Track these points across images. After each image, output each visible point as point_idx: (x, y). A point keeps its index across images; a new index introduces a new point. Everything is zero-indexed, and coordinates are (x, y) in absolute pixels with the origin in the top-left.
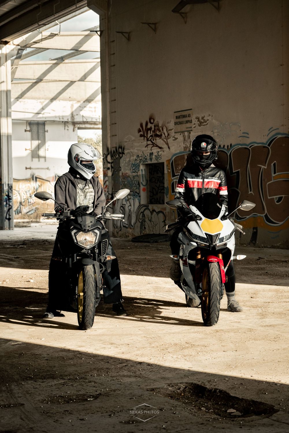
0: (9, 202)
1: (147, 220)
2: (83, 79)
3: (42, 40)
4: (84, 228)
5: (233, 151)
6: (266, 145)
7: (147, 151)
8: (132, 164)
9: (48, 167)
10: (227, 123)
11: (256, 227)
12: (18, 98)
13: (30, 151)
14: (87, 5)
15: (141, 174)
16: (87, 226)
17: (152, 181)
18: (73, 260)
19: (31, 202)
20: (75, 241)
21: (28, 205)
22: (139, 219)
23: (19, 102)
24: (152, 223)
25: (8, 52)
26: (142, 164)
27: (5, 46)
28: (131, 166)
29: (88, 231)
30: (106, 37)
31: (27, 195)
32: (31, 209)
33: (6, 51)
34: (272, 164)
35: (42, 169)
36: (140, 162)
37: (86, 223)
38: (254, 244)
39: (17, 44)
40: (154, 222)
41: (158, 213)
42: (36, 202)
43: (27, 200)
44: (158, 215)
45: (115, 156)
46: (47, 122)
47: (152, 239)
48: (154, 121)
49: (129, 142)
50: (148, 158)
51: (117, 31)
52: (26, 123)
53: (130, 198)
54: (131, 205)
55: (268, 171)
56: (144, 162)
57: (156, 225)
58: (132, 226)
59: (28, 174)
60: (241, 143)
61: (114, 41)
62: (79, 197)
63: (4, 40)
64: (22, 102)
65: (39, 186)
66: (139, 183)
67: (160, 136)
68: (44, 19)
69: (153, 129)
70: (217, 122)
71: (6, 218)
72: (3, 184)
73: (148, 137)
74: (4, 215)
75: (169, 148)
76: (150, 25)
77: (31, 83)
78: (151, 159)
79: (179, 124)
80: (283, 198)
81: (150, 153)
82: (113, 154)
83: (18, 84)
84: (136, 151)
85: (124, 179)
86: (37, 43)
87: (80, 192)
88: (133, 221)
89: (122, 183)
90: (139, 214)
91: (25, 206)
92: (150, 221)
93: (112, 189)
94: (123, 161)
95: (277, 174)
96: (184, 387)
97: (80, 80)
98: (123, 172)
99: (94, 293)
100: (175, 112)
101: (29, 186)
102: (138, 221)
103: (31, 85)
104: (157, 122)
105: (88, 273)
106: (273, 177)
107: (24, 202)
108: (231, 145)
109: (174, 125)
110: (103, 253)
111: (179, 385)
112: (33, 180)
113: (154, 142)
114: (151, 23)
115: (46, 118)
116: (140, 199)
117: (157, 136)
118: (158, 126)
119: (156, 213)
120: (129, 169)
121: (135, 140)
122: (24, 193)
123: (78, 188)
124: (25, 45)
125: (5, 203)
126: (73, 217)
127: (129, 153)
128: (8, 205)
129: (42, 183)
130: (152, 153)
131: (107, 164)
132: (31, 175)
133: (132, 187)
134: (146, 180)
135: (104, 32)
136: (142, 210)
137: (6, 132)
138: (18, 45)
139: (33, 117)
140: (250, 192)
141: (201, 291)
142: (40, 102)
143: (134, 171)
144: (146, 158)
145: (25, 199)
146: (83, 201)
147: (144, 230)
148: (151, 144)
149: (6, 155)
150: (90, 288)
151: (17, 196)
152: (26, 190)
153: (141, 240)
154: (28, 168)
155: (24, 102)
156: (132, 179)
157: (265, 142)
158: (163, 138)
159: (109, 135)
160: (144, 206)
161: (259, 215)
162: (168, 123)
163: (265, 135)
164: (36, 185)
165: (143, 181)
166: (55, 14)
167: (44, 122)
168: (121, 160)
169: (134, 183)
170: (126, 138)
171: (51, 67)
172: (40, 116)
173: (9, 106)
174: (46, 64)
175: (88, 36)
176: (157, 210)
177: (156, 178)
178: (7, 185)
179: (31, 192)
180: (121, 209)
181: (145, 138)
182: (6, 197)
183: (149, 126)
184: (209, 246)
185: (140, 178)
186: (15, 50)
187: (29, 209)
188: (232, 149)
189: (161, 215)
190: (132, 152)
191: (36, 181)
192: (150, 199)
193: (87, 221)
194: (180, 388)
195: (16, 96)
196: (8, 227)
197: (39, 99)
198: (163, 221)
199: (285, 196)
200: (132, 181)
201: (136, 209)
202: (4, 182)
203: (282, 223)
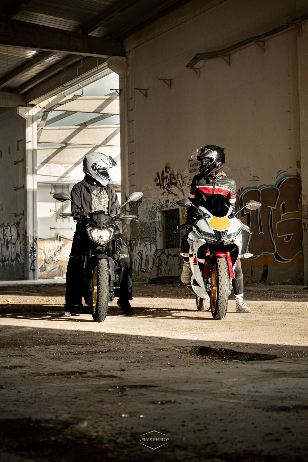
0: (34, 254)
1: (163, 264)
2: (104, 143)
3: (66, 102)
4: (99, 225)
5: (244, 194)
6: (275, 187)
7: (163, 199)
8: (149, 211)
9: (71, 228)
10: (238, 168)
11: (266, 265)
12: (44, 163)
13: (55, 212)
14: (107, 67)
15: (157, 220)
16: (102, 224)
17: (168, 228)
18: (88, 256)
19: (55, 260)
20: (91, 238)
21: (52, 263)
22: (155, 263)
23: (45, 167)
24: (168, 266)
25: (34, 114)
26: (158, 211)
27: (32, 109)
28: (149, 213)
29: (103, 228)
30: (125, 95)
31: (51, 253)
32: (55, 267)
33: (33, 113)
34: (281, 205)
35: (66, 229)
36: (157, 209)
37: (101, 220)
38: (265, 281)
39: (43, 106)
40: (170, 265)
41: (174, 256)
42: (60, 260)
43: (52, 258)
44: (173, 259)
45: (134, 204)
46: (71, 185)
47: (168, 280)
48: (169, 170)
49: (146, 191)
50: (164, 206)
51: (135, 88)
52: (51, 186)
53: (147, 244)
54: (148, 251)
55: (277, 212)
56: (160, 209)
57: (172, 268)
58: (149, 270)
59: (52, 234)
60: (252, 186)
61: (132, 98)
62: (94, 202)
63: (31, 103)
64: (47, 166)
65: (63, 245)
66: (155, 229)
67: (175, 184)
68: (68, 81)
69: (169, 178)
70: (229, 168)
71: (31, 269)
72: (29, 237)
73: (164, 185)
74: (29, 265)
75: (184, 194)
76: (166, 81)
77: (56, 149)
78: (167, 206)
79: (193, 172)
80: (292, 236)
81: (166, 200)
82: (131, 203)
83: (44, 150)
84: (153, 199)
85: (141, 226)
86: (61, 105)
87: (94, 197)
88: (150, 265)
89: (139, 230)
90: (156, 258)
91: (49, 264)
92: (166, 264)
93: (131, 236)
94: (140, 209)
95: (285, 214)
96: (191, 349)
97: (102, 144)
98: (141, 219)
99: (107, 284)
100: (189, 161)
101: (53, 245)
102: (154, 266)
103: (56, 151)
104: (173, 170)
105: (102, 266)
106: (282, 217)
107: (48, 260)
108: (242, 188)
109: (188, 173)
110: (117, 251)
111: (186, 347)
112: (57, 239)
113: (169, 190)
114: (167, 79)
115: (69, 182)
116: (157, 245)
117: (172, 183)
118: (173, 174)
119: (172, 257)
120: (146, 216)
121: (152, 189)
122: (48, 252)
123: (93, 194)
124: (50, 107)
125: (30, 255)
126: (89, 216)
127: (146, 201)
128: (32, 257)
129: (66, 243)
130: (168, 200)
131: (126, 213)
132: (55, 234)
133: (149, 233)
134: (162, 226)
135: (123, 91)
136: (159, 254)
137: (32, 188)
138: (44, 108)
139: (58, 180)
140: (260, 233)
141: (210, 286)
142: (65, 167)
143: (151, 218)
144: (162, 205)
145: (49, 257)
146: (98, 205)
147: (160, 274)
148: (167, 192)
149: (32, 210)
150: (104, 279)
151: (42, 254)
152: (50, 249)
153: (158, 281)
154: (53, 228)
155: (50, 166)
156: (149, 226)
157: (274, 185)
158: (178, 185)
159: (127, 186)
160: (160, 250)
161: (269, 253)
162: (183, 171)
163: (274, 177)
164: (60, 244)
165: (159, 227)
166: (78, 76)
167: (68, 185)
168: (139, 209)
169: (151, 229)
170: (144, 187)
171: (75, 131)
172: (64, 179)
173: (35, 164)
174: (70, 129)
175: (109, 100)
176: (173, 254)
177: (172, 226)
178: (32, 238)
179: (55, 250)
180: (139, 255)
181: (162, 186)
182: (31, 249)
183: (165, 176)
184: (217, 242)
185: (157, 224)
186: (41, 112)
187: (53, 267)
188: (243, 193)
189: (176, 258)
190: (149, 201)
191: (60, 240)
192: (166, 245)
193: (102, 219)
194: (187, 350)
195: (43, 161)
196: (32, 278)
197: (64, 163)
198: (178, 264)
199: (293, 235)
200: (149, 228)
201: (152, 254)
202: (29, 235)
203: (291, 260)
